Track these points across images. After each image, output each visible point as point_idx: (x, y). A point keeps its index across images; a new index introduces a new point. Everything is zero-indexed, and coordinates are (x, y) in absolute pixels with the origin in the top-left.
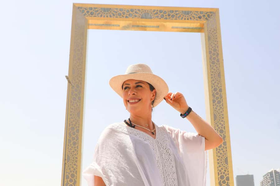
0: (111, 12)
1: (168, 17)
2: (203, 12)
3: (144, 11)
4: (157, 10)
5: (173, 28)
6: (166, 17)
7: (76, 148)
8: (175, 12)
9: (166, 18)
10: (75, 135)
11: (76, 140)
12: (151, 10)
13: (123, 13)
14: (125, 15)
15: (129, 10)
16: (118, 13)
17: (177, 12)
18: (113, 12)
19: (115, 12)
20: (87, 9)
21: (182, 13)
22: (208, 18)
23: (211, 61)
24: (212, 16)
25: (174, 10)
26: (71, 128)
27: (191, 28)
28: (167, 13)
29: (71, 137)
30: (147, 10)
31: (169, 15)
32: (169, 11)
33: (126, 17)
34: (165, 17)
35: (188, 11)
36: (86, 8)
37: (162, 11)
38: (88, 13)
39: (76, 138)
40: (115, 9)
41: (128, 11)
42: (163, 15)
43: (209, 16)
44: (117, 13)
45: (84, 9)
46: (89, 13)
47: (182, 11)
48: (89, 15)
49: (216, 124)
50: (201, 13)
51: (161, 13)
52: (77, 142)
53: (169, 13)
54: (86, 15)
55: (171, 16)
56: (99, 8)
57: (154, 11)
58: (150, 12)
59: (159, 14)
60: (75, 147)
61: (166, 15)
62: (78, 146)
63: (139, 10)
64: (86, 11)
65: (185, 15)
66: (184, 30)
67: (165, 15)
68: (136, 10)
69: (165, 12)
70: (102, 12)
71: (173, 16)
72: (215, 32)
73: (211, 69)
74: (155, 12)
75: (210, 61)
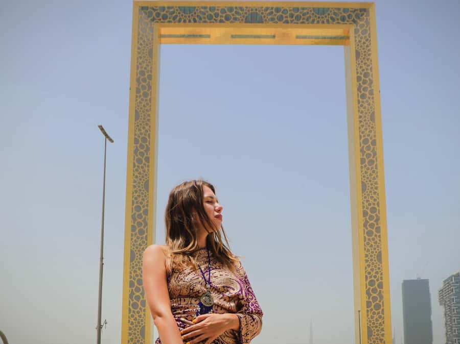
0: (195, 13)
1: (289, 19)
2: (348, 9)
3: (250, 9)
4: (272, 8)
5: (297, 37)
6: (286, 19)
7: (144, 240)
8: (302, 11)
9: (287, 22)
10: (142, 219)
11: (144, 227)
12: (262, 8)
13: (215, 14)
14: (219, 18)
15: (225, 10)
16: (207, 14)
17: (305, 11)
18: (199, 14)
19: (203, 12)
20: (157, 10)
21: (313, 12)
22: (356, 19)
23: (360, 94)
24: (364, 16)
25: (300, 7)
26: (135, 207)
27: (328, 38)
28: (289, 13)
29: (136, 222)
30: (254, 9)
31: (292, 16)
32: (292, 9)
33: (221, 21)
34: (284, 19)
35: (324, 8)
36: (155, 8)
37: (281, 10)
38: (158, 17)
39: (143, 223)
40: (202, 8)
41: (223, 11)
42: (282, 16)
43: (357, 16)
44: (205, 14)
45: (152, 10)
46: (161, 17)
47: (314, 9)
48: (160, 20)
49: (365, 197)
50: (345, 10)
51: (278, 12)
52: (145, 229)
53: (292, 12)
54: (155, 19)
55: (296, 18)
56: (176, 7)
57: (267, 9)
58: (259, 11)
59: (275, 15)
60: (142, 238)
61: (286, 16)
62: (146, 236)
63: (241, 8)
64: (154, 14)
65: (318, 16)
66: (317, 41)
67: (284, 16)
68: (236, 8)
69: (285, 11)
70: (181, 13)
71: (298, 18)
72: (367, 43)
73: (359, 107)
74: (268, 11)
75: (358, 94)
